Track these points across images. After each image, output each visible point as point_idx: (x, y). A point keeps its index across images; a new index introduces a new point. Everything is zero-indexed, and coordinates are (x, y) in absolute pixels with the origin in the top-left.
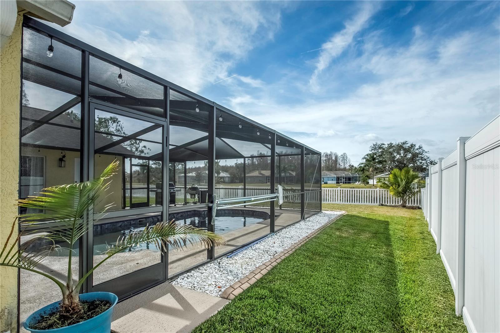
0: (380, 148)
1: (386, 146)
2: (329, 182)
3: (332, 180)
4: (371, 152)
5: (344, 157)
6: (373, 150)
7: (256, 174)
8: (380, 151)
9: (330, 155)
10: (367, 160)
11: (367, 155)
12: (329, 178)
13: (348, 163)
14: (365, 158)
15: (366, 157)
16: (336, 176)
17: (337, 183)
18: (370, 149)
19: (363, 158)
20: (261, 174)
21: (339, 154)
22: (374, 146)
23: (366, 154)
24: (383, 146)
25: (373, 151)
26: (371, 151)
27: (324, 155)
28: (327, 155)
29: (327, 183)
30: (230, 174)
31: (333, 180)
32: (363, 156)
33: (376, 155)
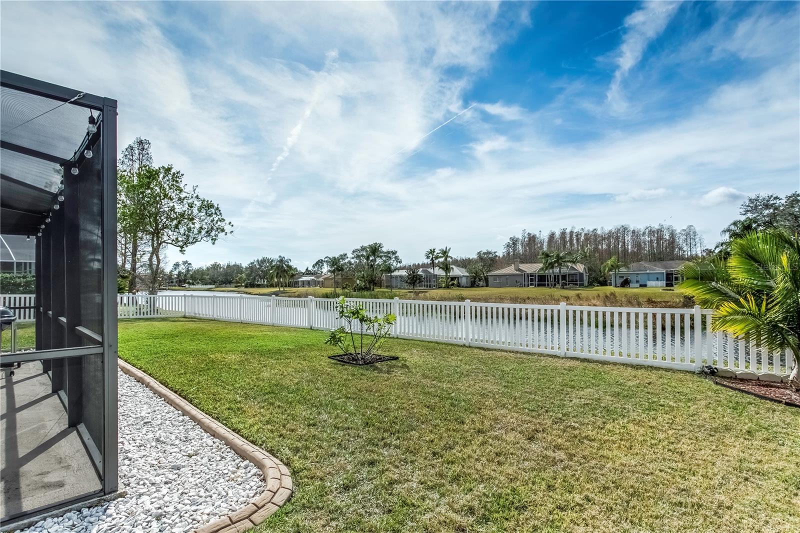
0: (767, 206)
1: (783, 202)
2: (649, 283)
3: (657, 279)
4: (743, 218)
5: (690, 234)
6: (748, 211)
7: (510, 270)
8: (766, 212)
9: (660, 231)
10: (734, 235)
11: (735, 224)
12: (651, 275)
13: (698, 245)
14: (729, 230)
15: (733, 227)
16: (664, 271)
17: (667, 286)
18: (742, 210)
19: (724, 231)
20: (519, 270)
21: (679, 228)
22: (752, 203)
23: (732, 222)
24: (775, 202)
25: (749, 215)
26: (744, 214)
27: (647, 231)
28: (652, 232)
29: (645, 286)
30: (470, 271)
31: (660, 279)
32: (726, 227)
33: (755, 222)
